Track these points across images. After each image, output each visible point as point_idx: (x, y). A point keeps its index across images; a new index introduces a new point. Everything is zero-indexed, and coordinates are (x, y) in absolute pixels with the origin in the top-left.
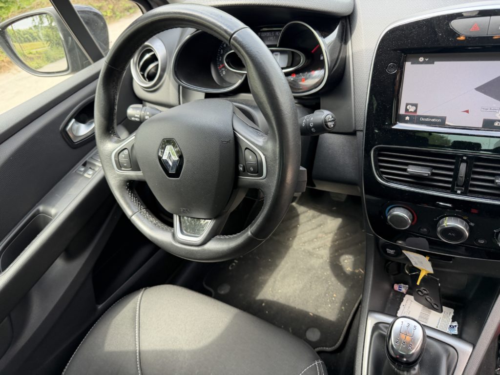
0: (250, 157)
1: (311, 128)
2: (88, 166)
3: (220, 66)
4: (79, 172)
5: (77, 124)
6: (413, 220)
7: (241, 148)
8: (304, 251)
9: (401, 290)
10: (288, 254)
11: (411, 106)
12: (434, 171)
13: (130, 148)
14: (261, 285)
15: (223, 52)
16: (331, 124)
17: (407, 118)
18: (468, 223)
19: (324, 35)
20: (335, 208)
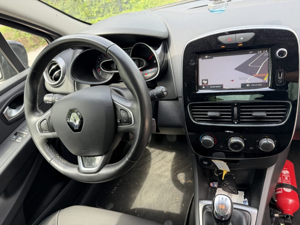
0: (123, 114)
1: (155, 96)
2: (18, 135)
3: (98, 70)
4: (12, 139)
5: (10, 110)
6: (215, 142)
7: (118, 110)
8: (156, 174)
9: (214, 186)
10: (147, 178)
11: (204, 81)
12: (221, 113)
13: (47, 119)
14: (133, 200)
15: (99, 62)
16: (165, 93)
17: (204, 87)
18: (243, 139)
19: (156, 49)
20: (170, 147)
